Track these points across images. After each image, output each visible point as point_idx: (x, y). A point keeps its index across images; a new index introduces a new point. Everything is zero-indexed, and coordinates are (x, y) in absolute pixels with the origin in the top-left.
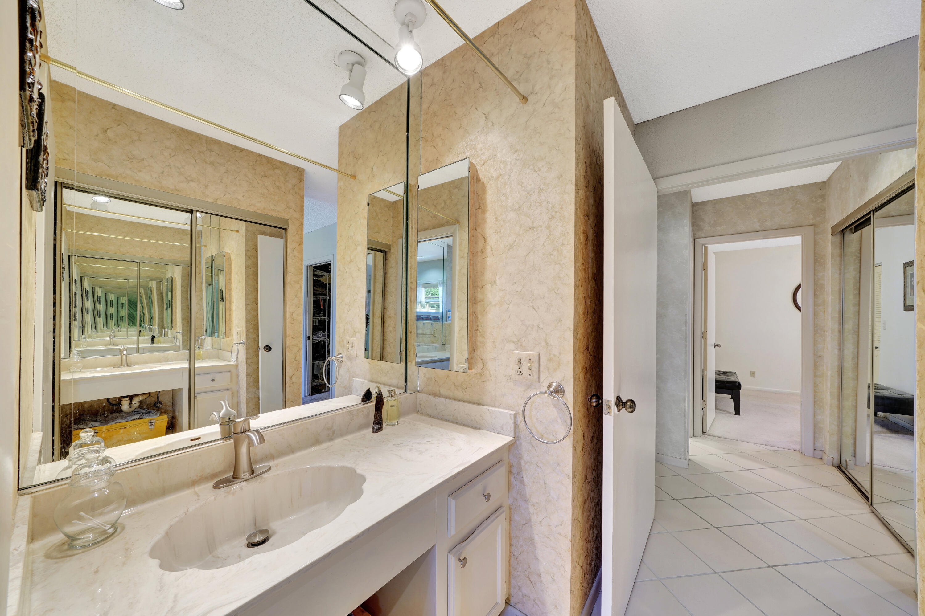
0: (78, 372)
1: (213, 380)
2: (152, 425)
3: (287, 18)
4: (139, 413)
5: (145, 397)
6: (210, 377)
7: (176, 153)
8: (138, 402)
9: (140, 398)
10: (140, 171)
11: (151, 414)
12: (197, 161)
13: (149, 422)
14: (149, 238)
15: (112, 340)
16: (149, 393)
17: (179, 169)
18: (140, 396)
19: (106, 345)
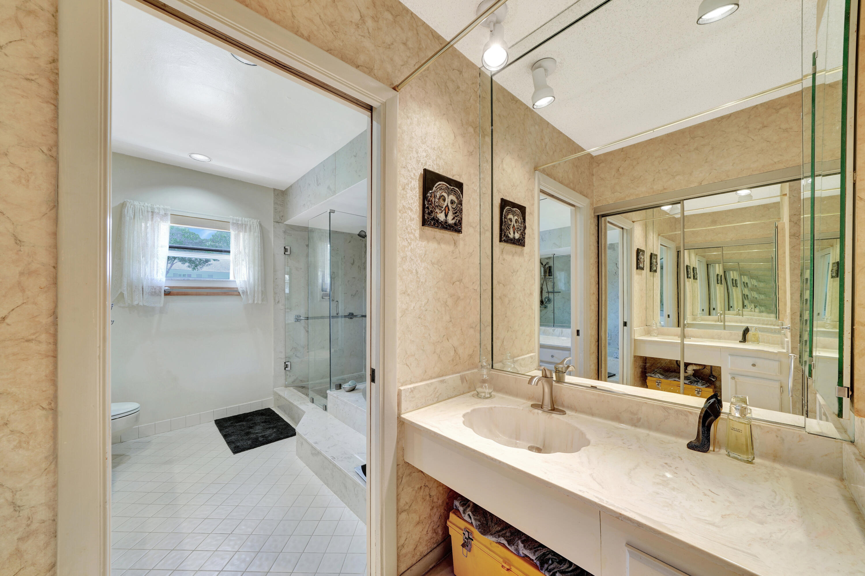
0: (655, 336)
1: (754, 365)
2: (699, 393)
3: (625, 16)
4: (689, 380)
5: (701, 367)
6: (751, 361)
7: (663, 158)
8: (692, 370)
9: (695, 368)
10: (638, 187)
11: (698, 384)
12: (681, 155)
13: (696, 390)
14: (729, 223)
15: (719, 317)
16: (705, 365)
17: (666, 170)
18: (694, 365)
19: (716, 321)
